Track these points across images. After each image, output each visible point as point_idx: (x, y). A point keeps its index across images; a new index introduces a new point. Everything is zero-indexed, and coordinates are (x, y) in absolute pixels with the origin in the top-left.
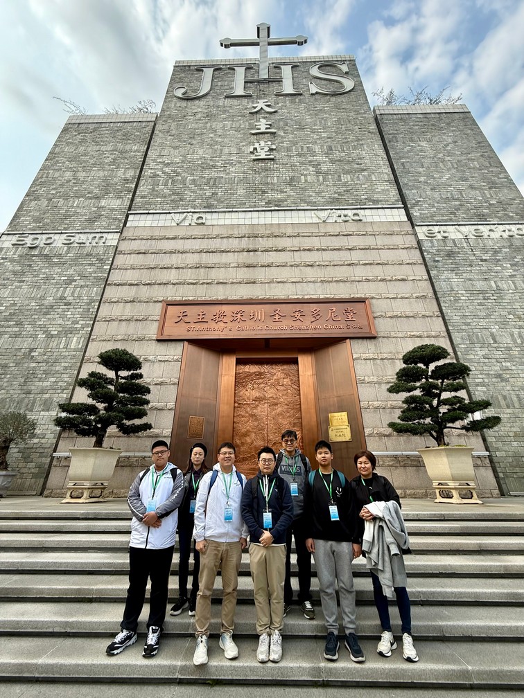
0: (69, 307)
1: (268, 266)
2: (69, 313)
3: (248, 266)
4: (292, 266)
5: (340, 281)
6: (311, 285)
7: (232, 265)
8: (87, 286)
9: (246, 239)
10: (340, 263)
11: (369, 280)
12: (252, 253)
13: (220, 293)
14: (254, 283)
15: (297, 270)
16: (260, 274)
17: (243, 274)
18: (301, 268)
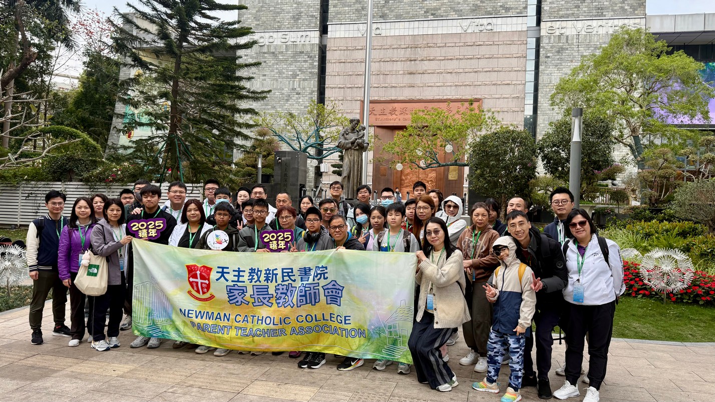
0: (299, 96)
1: (423, 73)
2: (301, 100)
3: (411, 73)
4: (438, 73)
5: (467, 85)
6: (449, 88)
7: (400, 73)
8: (307, 80)
9: (410, 49)
10: (470, 70)
11: (486, 85)
12: (413, 62)
13: (393, 95)
14: (414, 87)
15: (441, 76)
16: (418, 80)
17: (408, 79)
18: (444, 74)
